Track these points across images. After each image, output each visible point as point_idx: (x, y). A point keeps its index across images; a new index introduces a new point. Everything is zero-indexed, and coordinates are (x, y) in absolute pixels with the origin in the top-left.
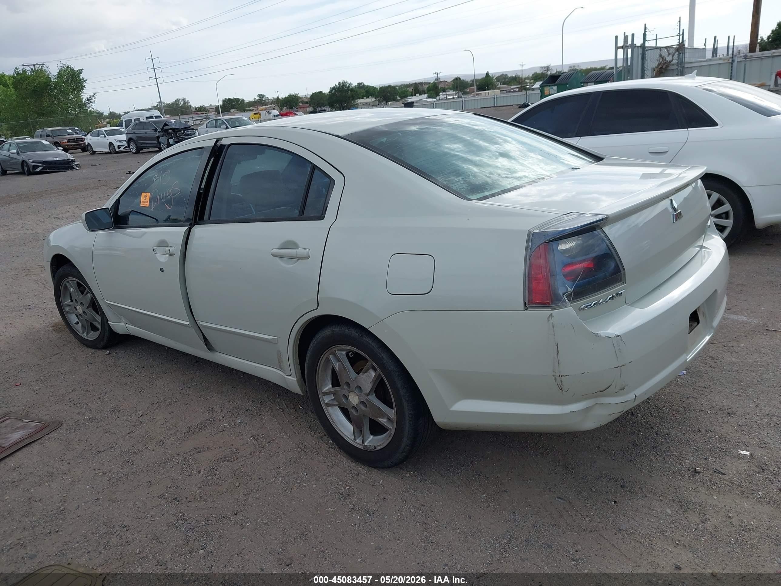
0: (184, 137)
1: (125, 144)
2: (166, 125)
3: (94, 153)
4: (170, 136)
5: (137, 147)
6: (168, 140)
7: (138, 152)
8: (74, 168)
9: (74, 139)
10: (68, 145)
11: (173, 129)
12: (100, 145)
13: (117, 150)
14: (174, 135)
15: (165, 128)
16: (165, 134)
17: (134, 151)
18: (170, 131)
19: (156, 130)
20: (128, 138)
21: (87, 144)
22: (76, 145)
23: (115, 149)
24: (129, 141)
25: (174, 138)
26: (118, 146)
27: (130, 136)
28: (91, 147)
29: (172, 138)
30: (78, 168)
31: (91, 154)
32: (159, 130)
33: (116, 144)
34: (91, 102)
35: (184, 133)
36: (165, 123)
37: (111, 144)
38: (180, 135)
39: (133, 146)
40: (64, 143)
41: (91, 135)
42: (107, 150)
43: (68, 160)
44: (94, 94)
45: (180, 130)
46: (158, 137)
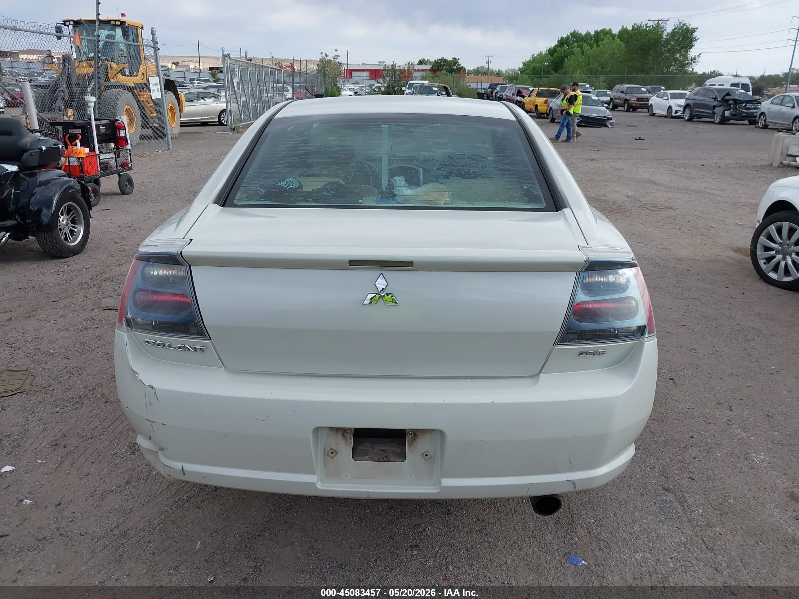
0: (744, 110)
1: (682, 109)
2: (728, 94)
3: (653, 115)
4: (729, 108)
5: (691, 115)
6: (724, 111)
7: (690, 120)
8: (607, 126)
9: (644, 98)
10: (635, 104)
11: (735, 101)
12: (660, 107)
13: (673, 114)
14: (733, 106)
15: (727, 98)
16: (723, 104)
17: (687, 118)
18: (731, 102)
19: (715, 99)
20: (686, 104)
21: (650, 104)
22: (644, 104)
23: (672, 113)
24: (687, 106)
25: (731, 110)
26: (676, 111)
27: (689, 102)
28: (652, 109)
29: (729, 109)
30: (610, 127)
31: (650, 115)
32: (719, 99)
33: (675, 108)
34: (694, 62)
35: (745, 106)
36: (728, 92)
37: (670, 107)
38: (741, 107)
39: (688, 111)
40: (632, 101)
41: (657, 97)
42: (665, 113)
43: (605, 117)
44: (700, 54)
45: (741, 102)
46: (714, 107)
